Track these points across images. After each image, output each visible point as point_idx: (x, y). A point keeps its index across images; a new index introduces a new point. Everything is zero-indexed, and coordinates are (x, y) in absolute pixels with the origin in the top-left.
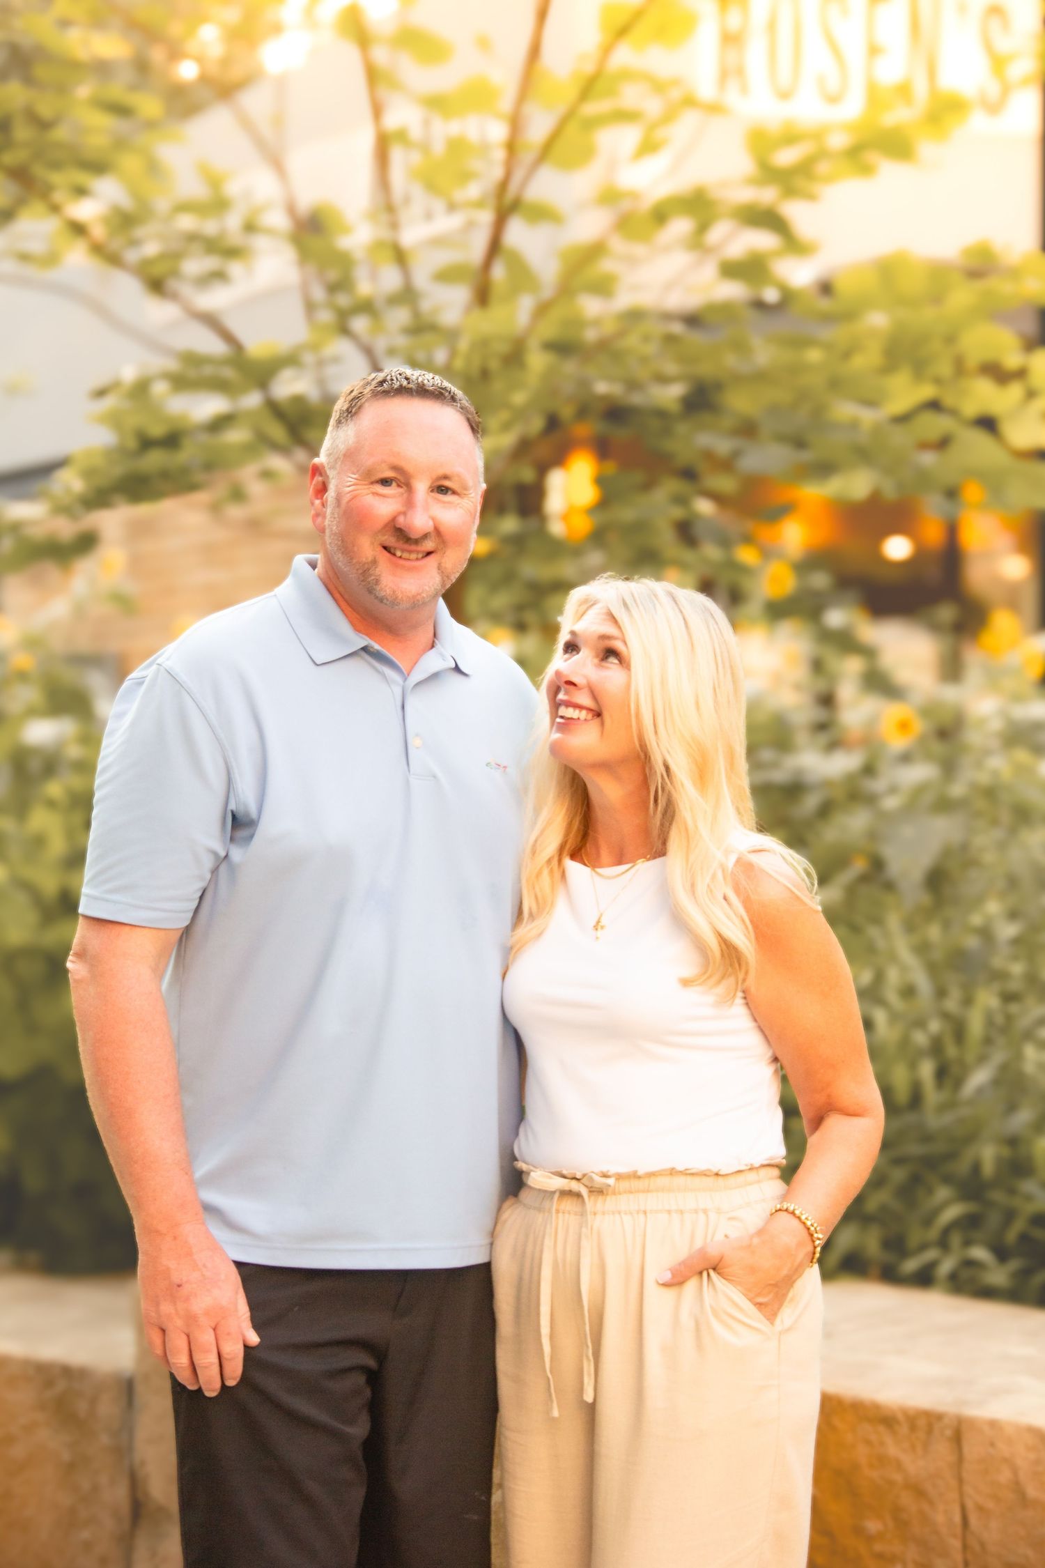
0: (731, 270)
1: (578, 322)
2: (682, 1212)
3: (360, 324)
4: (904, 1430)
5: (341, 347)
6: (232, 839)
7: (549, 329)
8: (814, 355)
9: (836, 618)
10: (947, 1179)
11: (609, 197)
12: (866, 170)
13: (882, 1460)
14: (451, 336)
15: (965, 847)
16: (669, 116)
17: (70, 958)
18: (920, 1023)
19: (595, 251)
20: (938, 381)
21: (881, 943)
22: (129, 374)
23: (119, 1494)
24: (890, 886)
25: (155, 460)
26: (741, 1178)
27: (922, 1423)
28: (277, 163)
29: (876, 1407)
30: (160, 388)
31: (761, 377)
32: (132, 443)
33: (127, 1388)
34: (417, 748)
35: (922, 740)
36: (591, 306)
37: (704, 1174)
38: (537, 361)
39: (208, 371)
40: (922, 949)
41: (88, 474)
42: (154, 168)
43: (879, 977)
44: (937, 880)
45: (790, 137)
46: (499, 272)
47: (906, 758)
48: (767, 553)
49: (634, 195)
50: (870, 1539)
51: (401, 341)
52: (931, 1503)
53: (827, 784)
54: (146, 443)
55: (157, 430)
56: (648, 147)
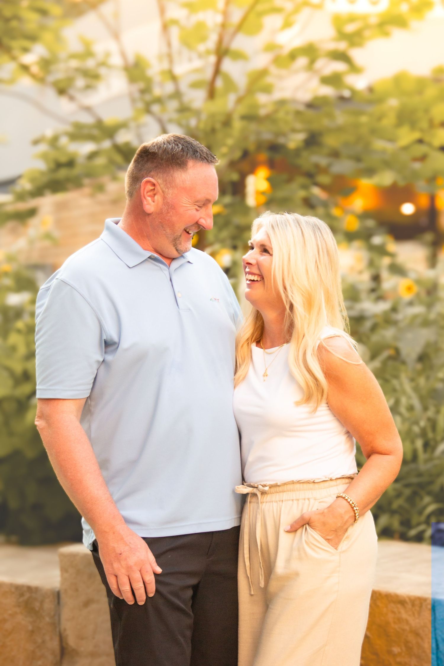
0: (326, 81)
1: (256, 106)
2: (298, 500)
3: (156, 108)
4: (409, 606)
5: (147, 119)
6: (105, 352)
7: (242, 110)
8: (364, 119)
9: (377, 240)
10: (429, 493)
11: (270, 47)
12: (386, 34)
13: (399, 620)
14: (197, 113)
15: (436, 343)
16: (297, 10)
17: (36, 419)
18: (416, 423)
19: (263, 73)
20: (422, 130)
21: (398, 387)
22: (49, 133)
23: (55, 644)
24: (404, 363)
25: (63, 173)
26: (326, 484)
27: (417, 602)
28: (116, 35)
29: (397, 596)
30: (64, 141)
31: (340, 129)
32: (52, 165)
33: (57, 596)
34: (180, 297)
35: (418, 295)
36: (262, 99)
37: (308, 482)
38: (237, 125)
39: (86, 131)
40: (416, 389)
41: (32, 180)
42: (58, 38)
43: (397, 402)
44: (423, 358)
45: (352, 19)
46: (219, 83)
47: (411, 304)
48: (346, 212)
49: (281, 47)
50: (395, 656)
51: (175, 116)
52: (422, 639)
53: (375, 316)
54: (59, 165)
55: (63, 159)
56: (287, 24)
